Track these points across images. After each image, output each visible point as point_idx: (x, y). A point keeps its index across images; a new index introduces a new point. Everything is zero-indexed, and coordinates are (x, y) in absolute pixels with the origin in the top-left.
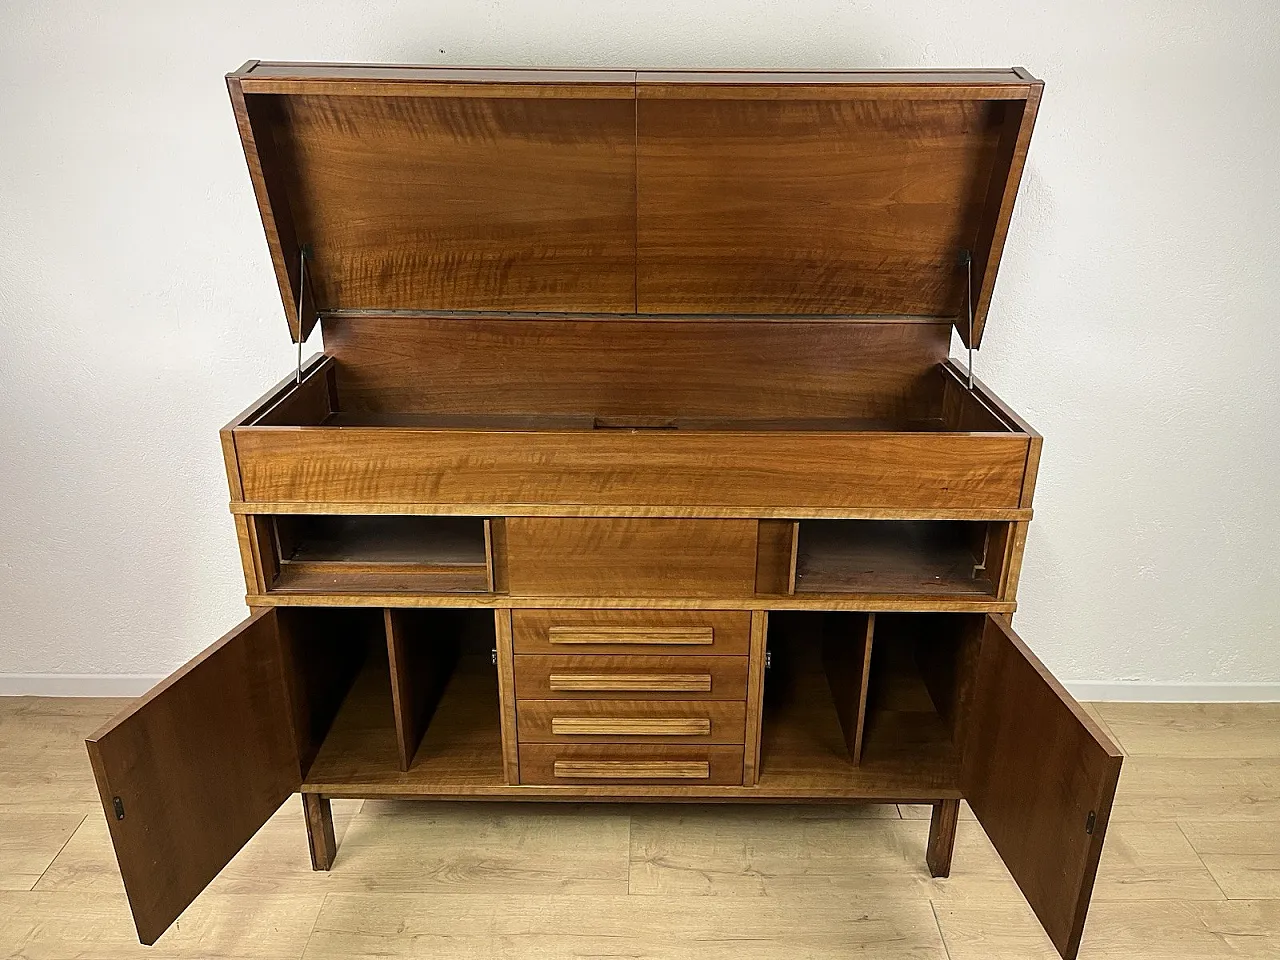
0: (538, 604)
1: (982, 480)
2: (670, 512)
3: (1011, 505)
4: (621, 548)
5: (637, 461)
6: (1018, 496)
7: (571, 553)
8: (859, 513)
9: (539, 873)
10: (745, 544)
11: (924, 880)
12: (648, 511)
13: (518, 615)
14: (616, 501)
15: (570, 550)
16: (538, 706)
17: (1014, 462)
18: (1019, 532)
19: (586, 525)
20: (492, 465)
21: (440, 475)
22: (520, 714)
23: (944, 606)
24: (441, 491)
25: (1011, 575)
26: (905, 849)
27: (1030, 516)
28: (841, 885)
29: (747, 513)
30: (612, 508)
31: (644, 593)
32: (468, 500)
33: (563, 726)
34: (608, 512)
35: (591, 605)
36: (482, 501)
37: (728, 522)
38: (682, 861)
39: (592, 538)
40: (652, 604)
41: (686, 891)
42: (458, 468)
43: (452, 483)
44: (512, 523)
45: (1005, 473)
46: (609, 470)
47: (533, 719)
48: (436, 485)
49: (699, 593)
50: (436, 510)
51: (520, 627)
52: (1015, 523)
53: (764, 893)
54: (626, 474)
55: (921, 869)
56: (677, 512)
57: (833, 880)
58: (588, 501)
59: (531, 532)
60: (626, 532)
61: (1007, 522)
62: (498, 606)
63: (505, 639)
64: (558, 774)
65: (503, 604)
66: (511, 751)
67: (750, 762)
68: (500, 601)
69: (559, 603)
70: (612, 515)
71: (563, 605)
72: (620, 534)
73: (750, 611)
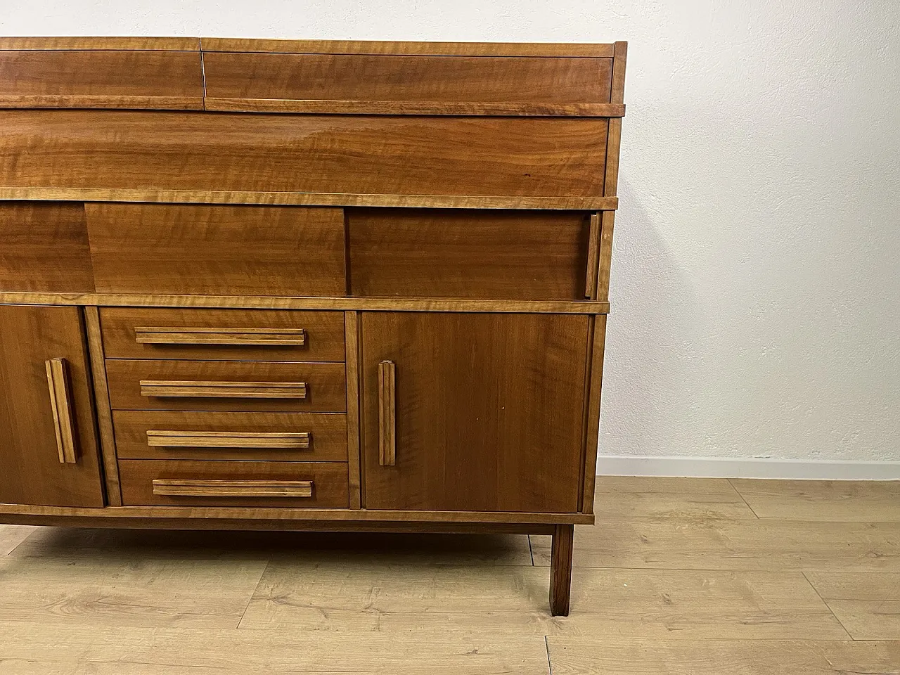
0: (124, 301)
1: (564, 165)
2: (251, 198)
3: (595, 194)
4: (206, 239)
5: (213, 142)
6: (602, 183)
7: (156, 245)
8: (443, 200)
9: (154, 609)
10: (333, 237)
11: (544, 618)
12: (228, 197)
13: (106, 314)
14: (197, 185)
15: (154, 241)
16: (135, 418)
17: (595, 144)
18: (606, 223)
19: (168, 214)
20: (66, 145)
21: (16, 155)
22: (116, 427)
23: (537, 306)
24: (19, 174)
25: (602, 271)
26: (531, 591)
27: (615, 204)
28: (457, 622)
29: (330, 199)
30: (191, 193)
31: (233, 290)
32: (45, 183)
33: (158, 439)
34: (187, 198)
35: (178, 303)
36: (59, 184)
37: (313, 212)
38: (305, 599)
39: (175, 228)
40: (241, 302)
41: (297, 626)
42: (33, 147)
43: (30, 165)
44: (92, 210)
45: (587, 157)
46: (186, 151)
47: (131, 432)
48: (13, 167)
49: (290, 291)
50: (13, 194)
51: (109, 328)
52: (601, 212)
53: (377, 628)
54: (204, 155)
55: (544, 609)
56: (258, 198)
57: (452, 617)
58: (168, 185)
59: (111, 221)
60: (210, 221)
61: (594, 212)
62: (83, 303)
63: (95, 342)
64: (156, 491)
65: (88, 300)
66: (111, 468)
67: (355, 481)
68: (85, 297)
69: (147, 301)
70: (191, 202)
71: (150, 303)
72: (203, 224)
73: (344, 311)
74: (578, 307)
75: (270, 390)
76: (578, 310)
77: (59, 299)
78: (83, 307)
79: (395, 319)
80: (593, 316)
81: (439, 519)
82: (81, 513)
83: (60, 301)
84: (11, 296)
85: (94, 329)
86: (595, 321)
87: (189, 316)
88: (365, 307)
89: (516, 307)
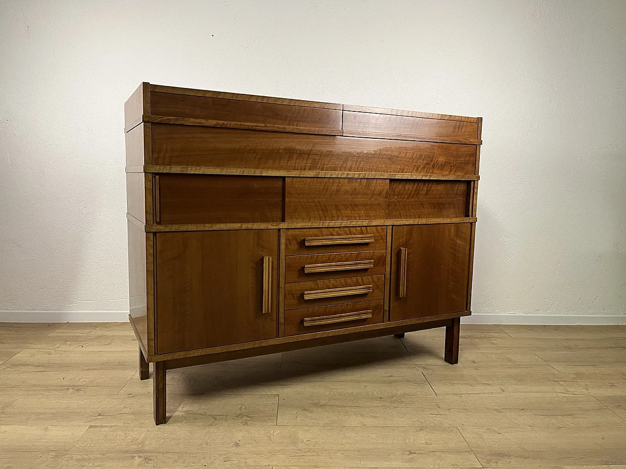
0: (299, 225)
1: (463, 162)
3: (472, 173)
4: (335, 194)
6: (474, 170)
8: (426, 176)
10: (384, 192)
12: (348, 174)
13: (290, 232)
14: (335, 169)
16: (297, 287)
17: (473, 155)
18: (476, 186)
19: (322, 182)
20: (281, 149)
22: (287, 293)
23: (454, 220)
25: (474, 205)
27: (479, 178)
30: (333, 173)
31: (345, 218)
33: (310, 296)
34: (331, 175)
35: (322, 225)
36: (277, 167)
39: (323, 188)
40: (348, 223)
42: (266, 150)
43: (262, 159)
45: (470, 160)
47: (293, 294)
48: (255, 159)
49: (367, 218)
50: (255, 173)
51: (289, 240)
52: (474, 181)
54: (339, 156)
59: (297, 185)
60: (338, 186)
61: (471, 181)
62: (281, 227)
63: (283, 247)
64: (306, 324)
65: (283, 225)
66: (281, 315)
67: (387, 308)
68: (282, 224)
69: (309, 225)
70: (333, 177)
71: (310, 226)
72: (335, 187)
73: (387, 226)
74: (467, 220)
75: (359, 265)
76: (467, 221)
77: (270, 226)
78: (279, 230)
79: (405, 228)
80: (471, 223)
81: (418, 322)
82: (264, 343)
83: (270, 227)
84: (246, 225)
85: (283, 241)
86: (472, 225)
87: (325, 231)
88: (396, 223)
89: (448, 221)
